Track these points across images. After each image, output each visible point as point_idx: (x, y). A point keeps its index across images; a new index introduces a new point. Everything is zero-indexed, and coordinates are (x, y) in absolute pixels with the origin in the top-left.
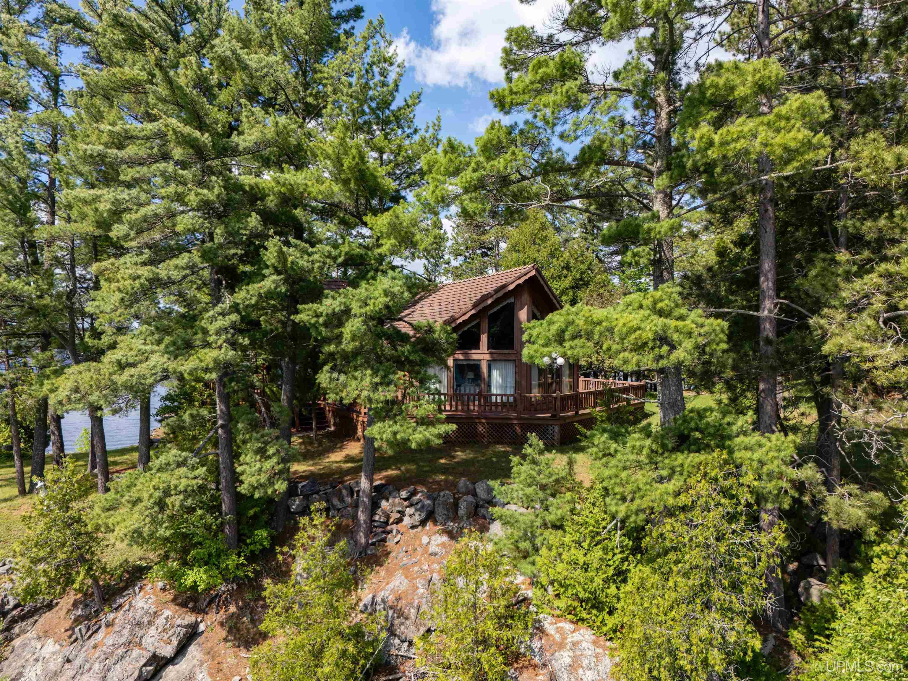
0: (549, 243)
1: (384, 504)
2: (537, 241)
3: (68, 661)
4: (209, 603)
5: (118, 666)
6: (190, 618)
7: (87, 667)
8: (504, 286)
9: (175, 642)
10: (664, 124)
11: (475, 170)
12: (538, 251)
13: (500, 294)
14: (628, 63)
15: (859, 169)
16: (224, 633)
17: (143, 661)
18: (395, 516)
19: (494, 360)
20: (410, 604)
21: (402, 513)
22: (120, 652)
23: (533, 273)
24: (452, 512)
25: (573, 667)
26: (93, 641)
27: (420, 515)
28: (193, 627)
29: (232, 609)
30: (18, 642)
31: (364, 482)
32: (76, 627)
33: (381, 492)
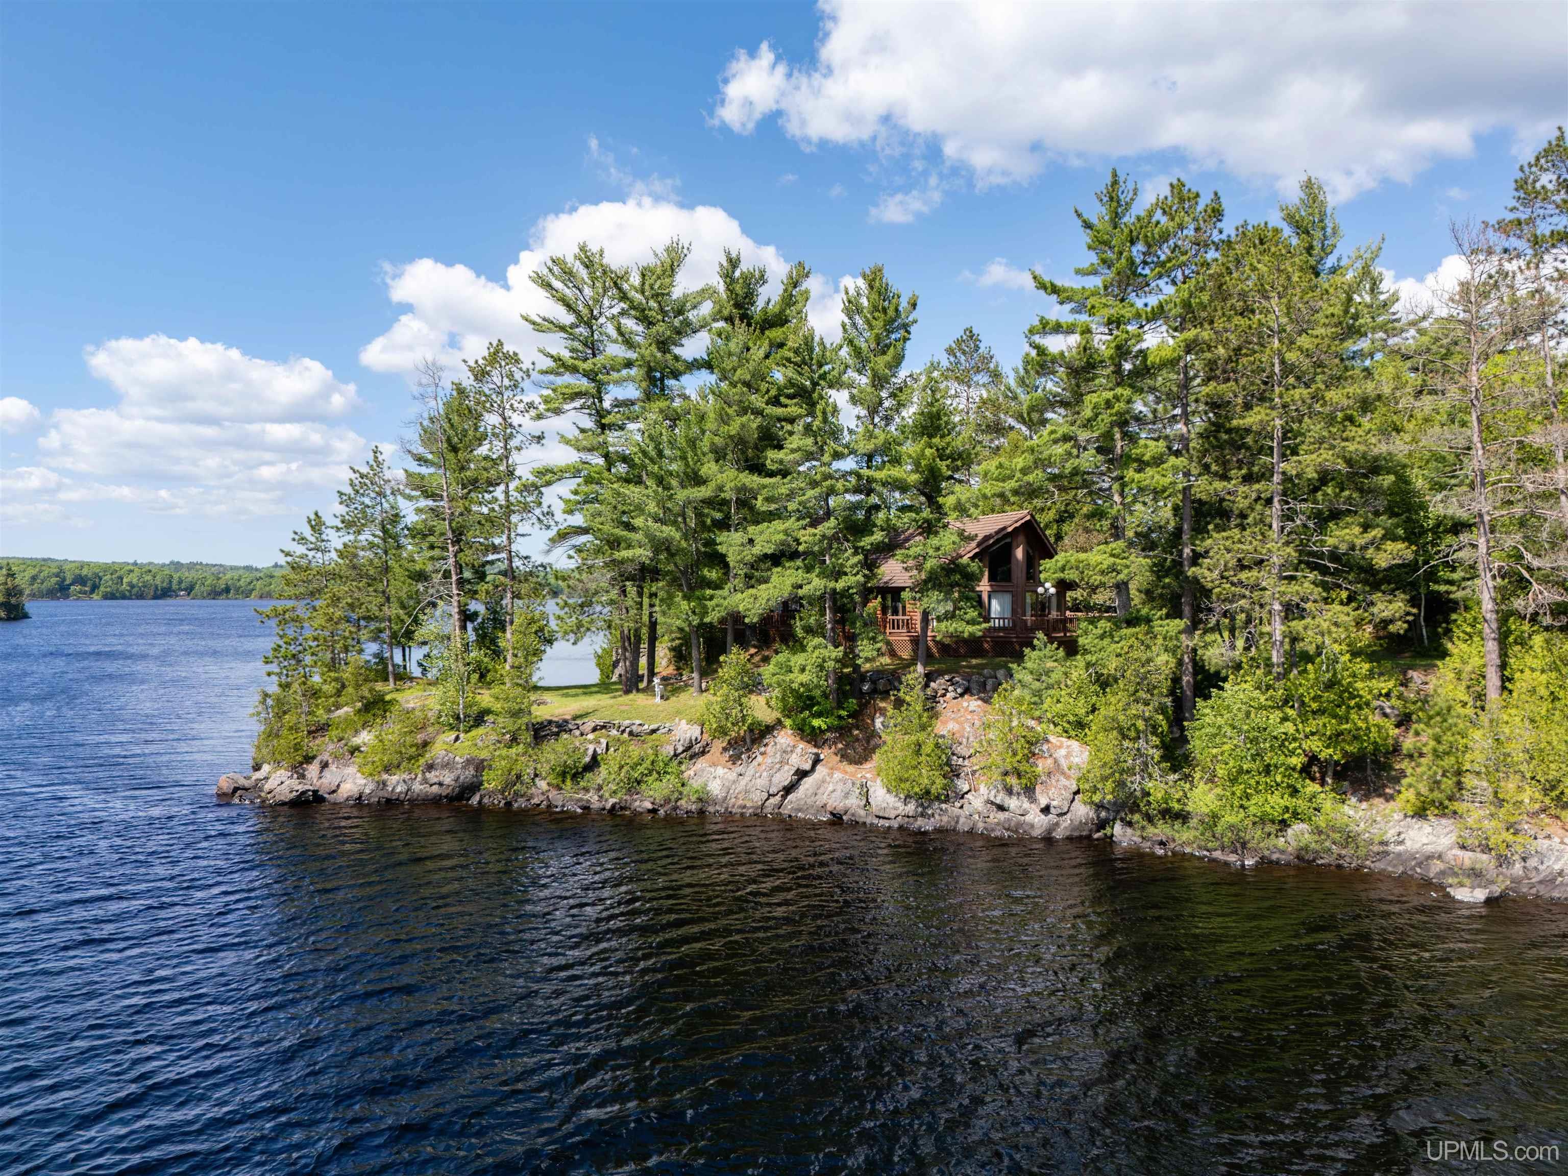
1: (932, 684)
3: (741, 775)
4: (824, 743)
5: (777, 775)
6: (815, 750)
7: (757, 775)
8: (1005, 528)
9: (810, 762)
13: (1000, 535)
16: (839, 758)
17: (792, 772)
18: (940, 692)
19: (994, 591)
20: (963, 736)
21: (946, 690)
22: (777, 766)
23: (1029, 517)
24: (983, 687)
25: (1067, 756)
26: (755, 763)
27: (959, 690)
28: (817, 755)
29: (840, 746)
30: (691, 773)
31: (920, 668)
32: (735, 759)
33: (929, 677)
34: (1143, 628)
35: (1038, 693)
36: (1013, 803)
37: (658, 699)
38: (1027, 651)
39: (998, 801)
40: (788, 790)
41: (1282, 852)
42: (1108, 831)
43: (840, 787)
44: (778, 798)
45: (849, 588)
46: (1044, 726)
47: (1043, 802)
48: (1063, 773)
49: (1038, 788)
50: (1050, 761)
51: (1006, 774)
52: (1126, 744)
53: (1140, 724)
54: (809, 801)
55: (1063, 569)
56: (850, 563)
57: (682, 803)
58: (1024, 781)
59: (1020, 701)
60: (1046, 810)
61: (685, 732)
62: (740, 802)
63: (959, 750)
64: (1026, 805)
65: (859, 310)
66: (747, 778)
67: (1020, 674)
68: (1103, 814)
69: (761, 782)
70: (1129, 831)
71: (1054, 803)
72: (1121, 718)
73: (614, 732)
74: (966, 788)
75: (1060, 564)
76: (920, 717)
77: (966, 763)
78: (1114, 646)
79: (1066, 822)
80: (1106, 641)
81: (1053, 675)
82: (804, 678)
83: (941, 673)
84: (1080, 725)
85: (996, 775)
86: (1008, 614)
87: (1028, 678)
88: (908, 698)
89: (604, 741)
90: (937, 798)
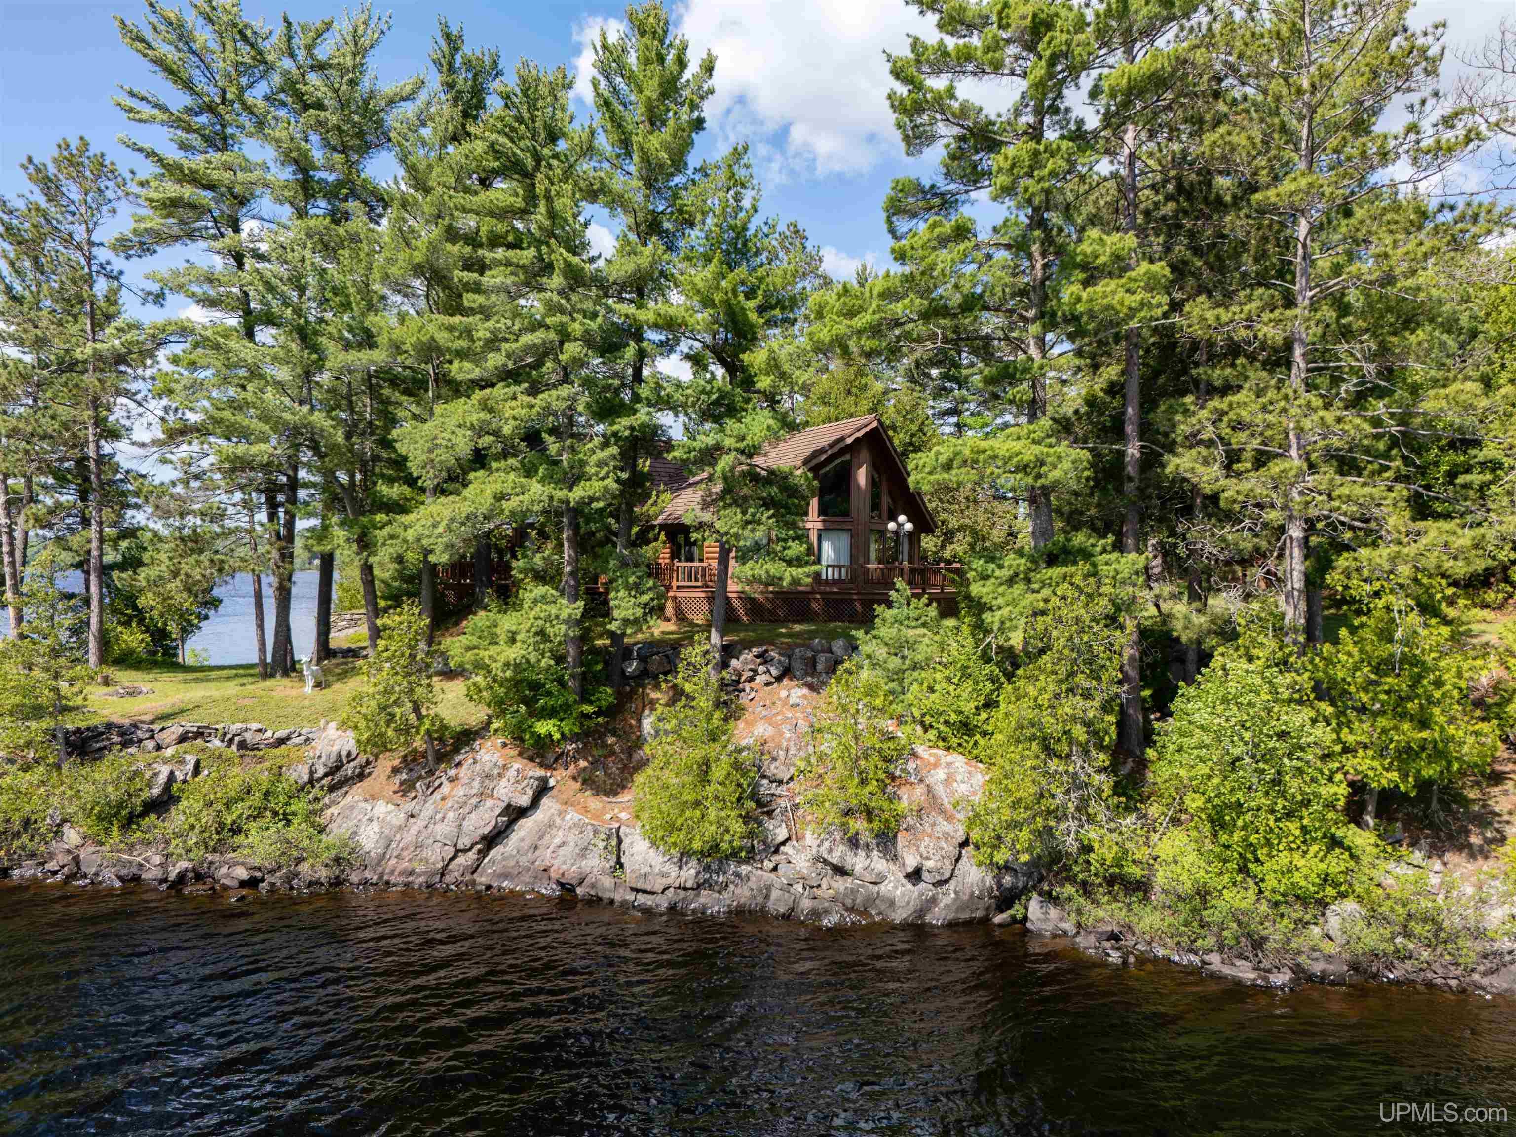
0: (870, 393)
1: (734, 662)
2: (854, 390)
3: (412, 816)
4: (556, 760)
5: (473, 815)
6: (541, 773)
7: (439, 816)
8: (842, 439)
9: (530, 793)
10: (1039, 274)
11: (874, 313)
12: (856, 404)
13: (836, 449)
14: (1007, 220)
15: (1190, 326)
16: (578, 785)
17: (498, 811)
18: (746, 674)
19: (826, 529)
20: (779, 747)
21: (755, 672)
22: (474, 801)
23: (875, 424)
24: (811, 667)
25: (948, 781)
26: (437, 796)
27: (774, 672)
28: (544, 780)
29: (583, 764)
30: (333, 810)
31: (715, 638)
32: (406, 788)
33: (728, 652)
34: (1083, 567)
35: (897, 676)
36: (858, 862)
37: (308, 688)
38: (879, 609)
39: (835, 859)
40: (491, 840)
41: (1329, 958)
42: (1017, 910)
43: (572, 839)
44: (472, 855)
45: (592, 499)
46: (908, 729)
47: (911, 862)
48: (942, 811)
49: (902, 839)
50: (920, 790)
51: (848, 813)
52: (1054, 765)
53: (1079, 732)
54: (524, 861)
55: (948, 466)
56: (595, 458)
57: (304, 868)
58: (876, 825)
59: (871, 691)
60: (915, 876)
61: (332, 743)
62: (405, 865)
63: (772, 769)
64: (879, 864)
65: (622, 70)
66: (419, 824)
67: (868, 645)
68: (1007, 880)
69: (442, 830)
70: (1054, 913)
71: (929, 864)
72: (1047, 720)
73: (216, 743)
74: (782, 833)
75: (943, 459)
76: (709, 717)
77: (781, 790)
78: (1031, 597)
79: (947, 897)
80: (1018, 589)
81: (921, 648)
82: (514, 653)
83: (748, 645)
84: (966, 728)
85: (833, 816)
86: (845, 560)
87: (881, 653)
88: (688, 687)
89: (191, 759)
90: (734, 854)
